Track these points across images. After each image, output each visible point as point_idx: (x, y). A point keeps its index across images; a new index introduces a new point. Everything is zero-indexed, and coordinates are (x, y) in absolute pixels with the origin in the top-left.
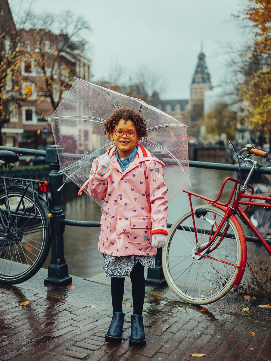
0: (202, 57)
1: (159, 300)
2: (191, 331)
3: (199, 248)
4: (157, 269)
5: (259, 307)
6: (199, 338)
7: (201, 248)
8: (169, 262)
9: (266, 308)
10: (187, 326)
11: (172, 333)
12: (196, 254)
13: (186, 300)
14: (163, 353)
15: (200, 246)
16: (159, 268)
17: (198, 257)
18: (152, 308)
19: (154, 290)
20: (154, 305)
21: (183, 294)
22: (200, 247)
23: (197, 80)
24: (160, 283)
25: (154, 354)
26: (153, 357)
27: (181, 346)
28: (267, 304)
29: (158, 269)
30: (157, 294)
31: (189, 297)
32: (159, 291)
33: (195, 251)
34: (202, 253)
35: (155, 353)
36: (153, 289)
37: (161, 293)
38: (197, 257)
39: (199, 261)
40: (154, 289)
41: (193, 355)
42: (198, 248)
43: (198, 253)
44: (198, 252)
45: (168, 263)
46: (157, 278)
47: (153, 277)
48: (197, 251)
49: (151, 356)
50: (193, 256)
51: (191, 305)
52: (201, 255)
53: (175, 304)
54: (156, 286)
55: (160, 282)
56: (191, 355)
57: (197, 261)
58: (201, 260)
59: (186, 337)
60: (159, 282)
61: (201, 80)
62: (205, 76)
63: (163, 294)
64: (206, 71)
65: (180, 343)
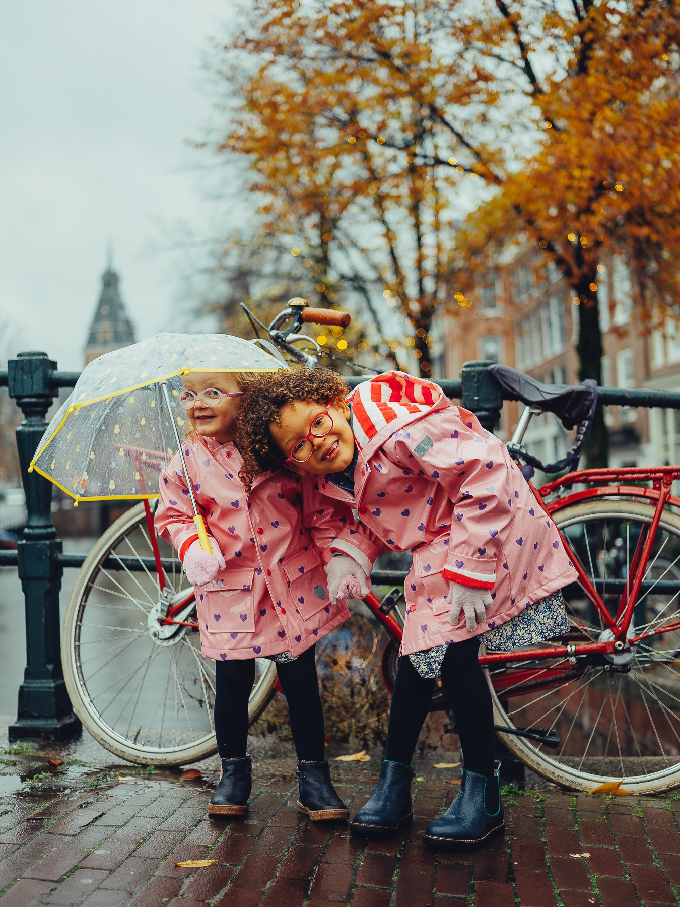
0: (110, 280)
1: (60, 765)
2: (167, 818)
3: (170, 605)
4: (48, 690)
5: (341, 761)
6: (194, 830)
7: (174, 606)
8: (82, 660)
9: (358, 761)
10: (154, 809)
11: (113, 826)
12: (162, 623)
13: (138, 757)
14: (93, 868)
15: (172, 599)
16: (53, 685)
17: (169, 631)
18: (40, 784)
19: (42, 748)
20: (46, 777)
21: (130, 743)
22: (173, 602)
23: (100, 336)
24: (56, 728)
25: (67, 873)
26: (64, 879)
27: (145, 850)
28: (360, 751)
29: (50, 688)
30: (51, 755)
31: (146, 748)
32: (57, 750)
33: (159, 615)
34: (180, 618)
35: (70, 871)
36: (36, 746)
37: (64, 754)
38: (166, 631)
39: (172, 642)
40: (40, 745)
41: (183, 864)
42: (168, 604)
43: (169, 618)
44: (167, 616)
45: (78, 664)
46: (46, 717)
47: (36, 714)
48: (165, 614)
49: (56, 878)
50: (152, 631)
51: (155, 769)
52: (176, 623)
53: (109, 772)
54: (47, 738)
55: (59, 726)
56: (177, 866)
57: (165, 644)
58: (178, 639)
59: (153, 832)
60: (53, 726)
61: (109, 336)
62: (121, 328)
63: (69, 755)
64: (121, 315)
65: (139, 844)
